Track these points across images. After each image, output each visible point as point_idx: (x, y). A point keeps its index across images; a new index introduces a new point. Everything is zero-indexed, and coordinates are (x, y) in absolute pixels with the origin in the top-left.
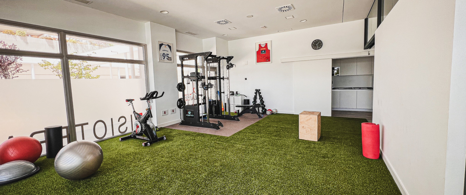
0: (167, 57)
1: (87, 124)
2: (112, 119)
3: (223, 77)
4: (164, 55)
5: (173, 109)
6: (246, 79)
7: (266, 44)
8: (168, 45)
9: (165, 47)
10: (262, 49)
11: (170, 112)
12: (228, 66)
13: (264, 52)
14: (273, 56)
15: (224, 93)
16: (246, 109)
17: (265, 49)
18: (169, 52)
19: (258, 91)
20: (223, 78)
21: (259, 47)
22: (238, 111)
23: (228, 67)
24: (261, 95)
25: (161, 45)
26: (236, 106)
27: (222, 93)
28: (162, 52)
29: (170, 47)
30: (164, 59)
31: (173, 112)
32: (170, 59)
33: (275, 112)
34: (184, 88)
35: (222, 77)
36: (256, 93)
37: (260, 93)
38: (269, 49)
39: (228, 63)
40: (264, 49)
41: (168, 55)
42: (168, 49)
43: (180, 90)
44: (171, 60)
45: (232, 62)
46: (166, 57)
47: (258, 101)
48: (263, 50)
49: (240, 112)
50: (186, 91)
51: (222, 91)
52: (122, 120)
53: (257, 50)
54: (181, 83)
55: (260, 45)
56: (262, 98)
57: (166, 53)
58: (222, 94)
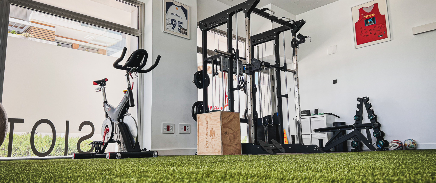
0: (179, 28)
1: (21, 121)
2: (68, 122)
3: (285, 64)
4: (174, 23)
5: (185, 124)
6: (335, 82)
7: (376, 5)
8: (182, 7)
9: (177, 9)
10: (367, 16)
11: (179, 129)
12: (294, 40)
13: (371, 22)
14: (392, 26)
15: (287, 96)
16: (338, 136)
17: (374, 15)
18: (183, 19)
19: (364, 102)
20: (285, 68)
21: (360, 14)
22: (321, 141)
23: (295, 44)
24: (371, 108)
25: (169, 5)
26: (316, 131)
27: (284, 96)
28: (170, 17)
29: (185, 11)
30: (173, 28)
31: (185, 130)
32: (183, 31)
33: (411, 144)
34: (208, 83)
35: (282, 65)
36: (359, 106)
37: (371, 106)
38: (382, 13)
39: (294, 34)
40: (370, 16)
41: (182, 24)
42: (181, 12)
43: (199, 86)
44: (186, 34)
45: (302, 31)
46: (177, 27)
47: (366, 121)
48: (369, 18)
49: (325, 141)
50: (209, 88)
51: (283, 93)
52: (87, 130)
53: (357, 20)
54: (201, 72)
55: (361, 10)
56: (376, 116)
57: (177, 19)
58: (284, 99)
